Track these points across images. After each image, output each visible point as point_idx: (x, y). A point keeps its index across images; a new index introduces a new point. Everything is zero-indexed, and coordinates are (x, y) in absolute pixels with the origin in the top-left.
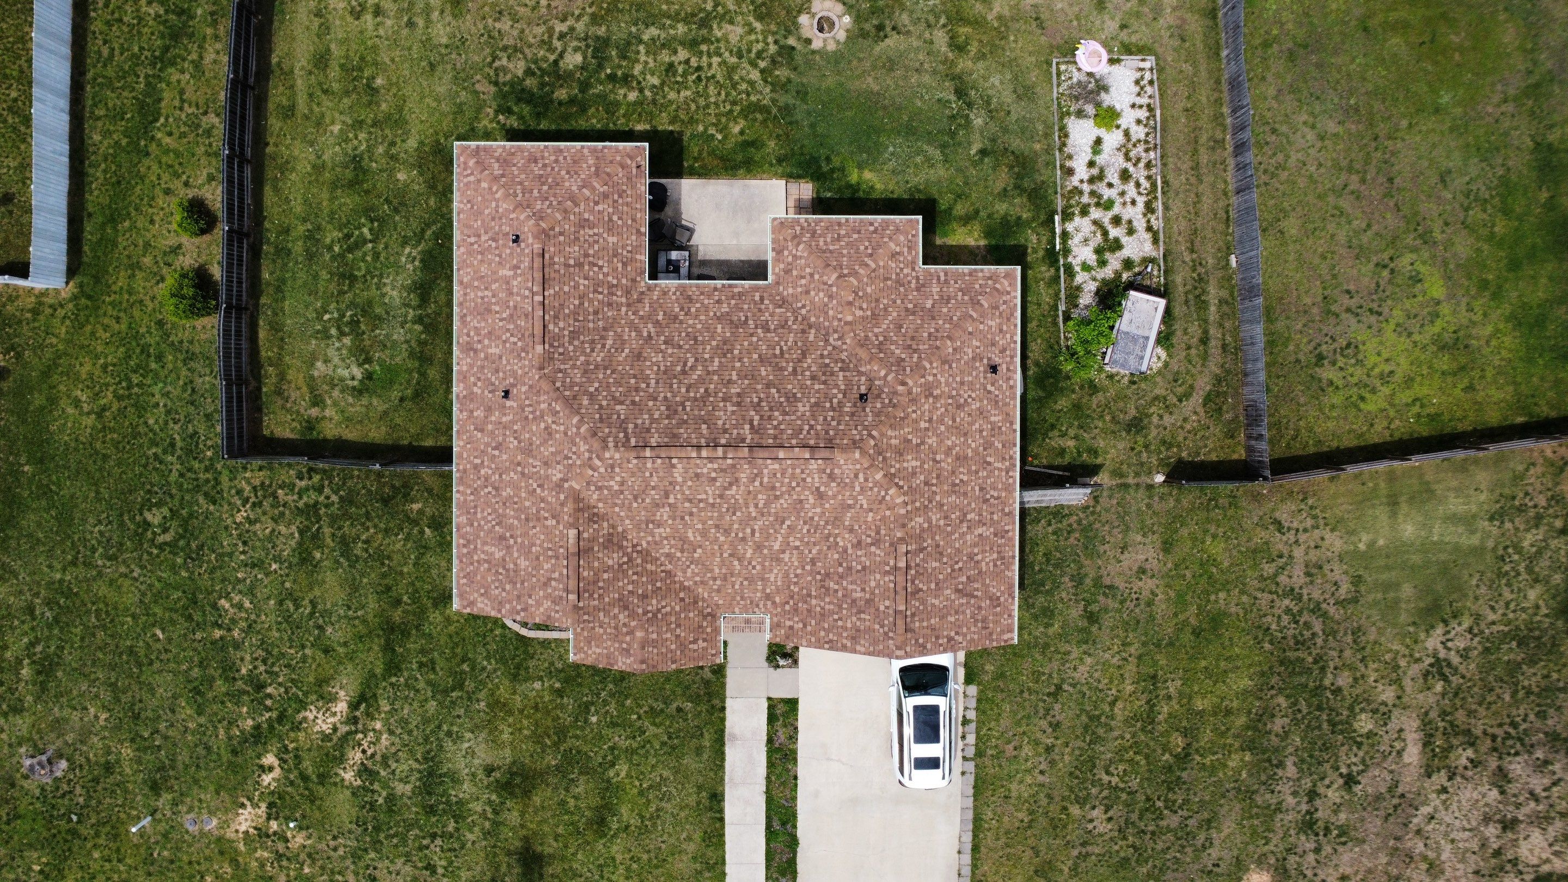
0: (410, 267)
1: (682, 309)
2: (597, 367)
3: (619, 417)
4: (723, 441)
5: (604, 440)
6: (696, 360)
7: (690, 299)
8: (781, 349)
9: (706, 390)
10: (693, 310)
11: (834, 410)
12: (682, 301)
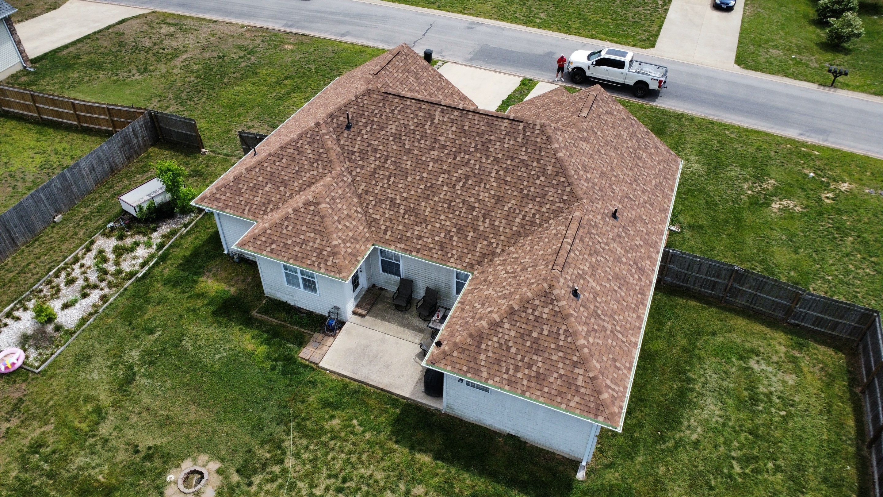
0: (693, 422)
1: (452, 237)
2: (534, 199)
3: (527, 149)
4: (456, 113)
5: (542, 131)
6: (454, 186)
7: (442, 246)
8: (389, 180)
9: (455, 159)
10: (442, 235)
11: (373, 122)
12: (449, 246)
